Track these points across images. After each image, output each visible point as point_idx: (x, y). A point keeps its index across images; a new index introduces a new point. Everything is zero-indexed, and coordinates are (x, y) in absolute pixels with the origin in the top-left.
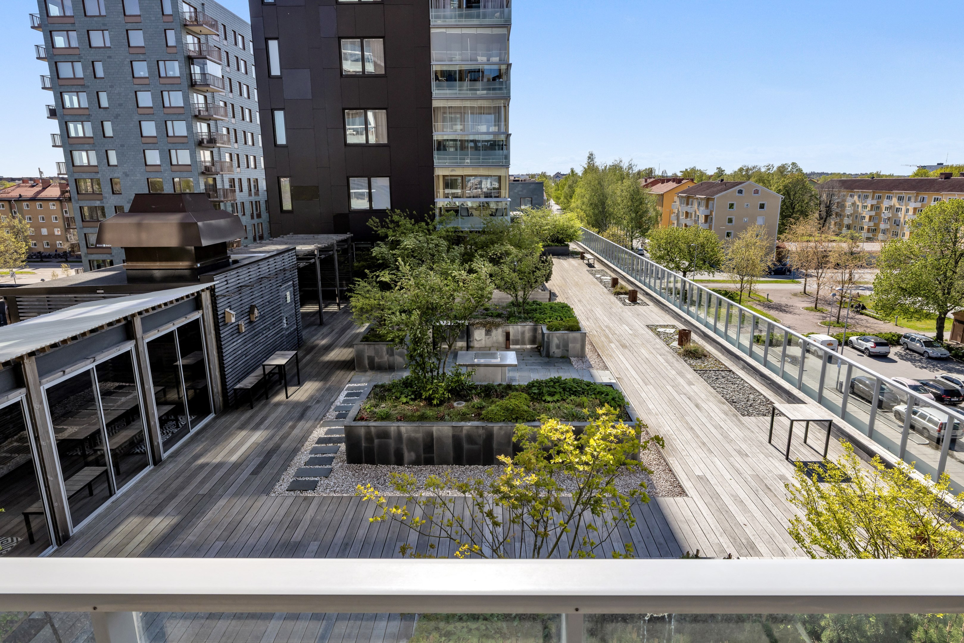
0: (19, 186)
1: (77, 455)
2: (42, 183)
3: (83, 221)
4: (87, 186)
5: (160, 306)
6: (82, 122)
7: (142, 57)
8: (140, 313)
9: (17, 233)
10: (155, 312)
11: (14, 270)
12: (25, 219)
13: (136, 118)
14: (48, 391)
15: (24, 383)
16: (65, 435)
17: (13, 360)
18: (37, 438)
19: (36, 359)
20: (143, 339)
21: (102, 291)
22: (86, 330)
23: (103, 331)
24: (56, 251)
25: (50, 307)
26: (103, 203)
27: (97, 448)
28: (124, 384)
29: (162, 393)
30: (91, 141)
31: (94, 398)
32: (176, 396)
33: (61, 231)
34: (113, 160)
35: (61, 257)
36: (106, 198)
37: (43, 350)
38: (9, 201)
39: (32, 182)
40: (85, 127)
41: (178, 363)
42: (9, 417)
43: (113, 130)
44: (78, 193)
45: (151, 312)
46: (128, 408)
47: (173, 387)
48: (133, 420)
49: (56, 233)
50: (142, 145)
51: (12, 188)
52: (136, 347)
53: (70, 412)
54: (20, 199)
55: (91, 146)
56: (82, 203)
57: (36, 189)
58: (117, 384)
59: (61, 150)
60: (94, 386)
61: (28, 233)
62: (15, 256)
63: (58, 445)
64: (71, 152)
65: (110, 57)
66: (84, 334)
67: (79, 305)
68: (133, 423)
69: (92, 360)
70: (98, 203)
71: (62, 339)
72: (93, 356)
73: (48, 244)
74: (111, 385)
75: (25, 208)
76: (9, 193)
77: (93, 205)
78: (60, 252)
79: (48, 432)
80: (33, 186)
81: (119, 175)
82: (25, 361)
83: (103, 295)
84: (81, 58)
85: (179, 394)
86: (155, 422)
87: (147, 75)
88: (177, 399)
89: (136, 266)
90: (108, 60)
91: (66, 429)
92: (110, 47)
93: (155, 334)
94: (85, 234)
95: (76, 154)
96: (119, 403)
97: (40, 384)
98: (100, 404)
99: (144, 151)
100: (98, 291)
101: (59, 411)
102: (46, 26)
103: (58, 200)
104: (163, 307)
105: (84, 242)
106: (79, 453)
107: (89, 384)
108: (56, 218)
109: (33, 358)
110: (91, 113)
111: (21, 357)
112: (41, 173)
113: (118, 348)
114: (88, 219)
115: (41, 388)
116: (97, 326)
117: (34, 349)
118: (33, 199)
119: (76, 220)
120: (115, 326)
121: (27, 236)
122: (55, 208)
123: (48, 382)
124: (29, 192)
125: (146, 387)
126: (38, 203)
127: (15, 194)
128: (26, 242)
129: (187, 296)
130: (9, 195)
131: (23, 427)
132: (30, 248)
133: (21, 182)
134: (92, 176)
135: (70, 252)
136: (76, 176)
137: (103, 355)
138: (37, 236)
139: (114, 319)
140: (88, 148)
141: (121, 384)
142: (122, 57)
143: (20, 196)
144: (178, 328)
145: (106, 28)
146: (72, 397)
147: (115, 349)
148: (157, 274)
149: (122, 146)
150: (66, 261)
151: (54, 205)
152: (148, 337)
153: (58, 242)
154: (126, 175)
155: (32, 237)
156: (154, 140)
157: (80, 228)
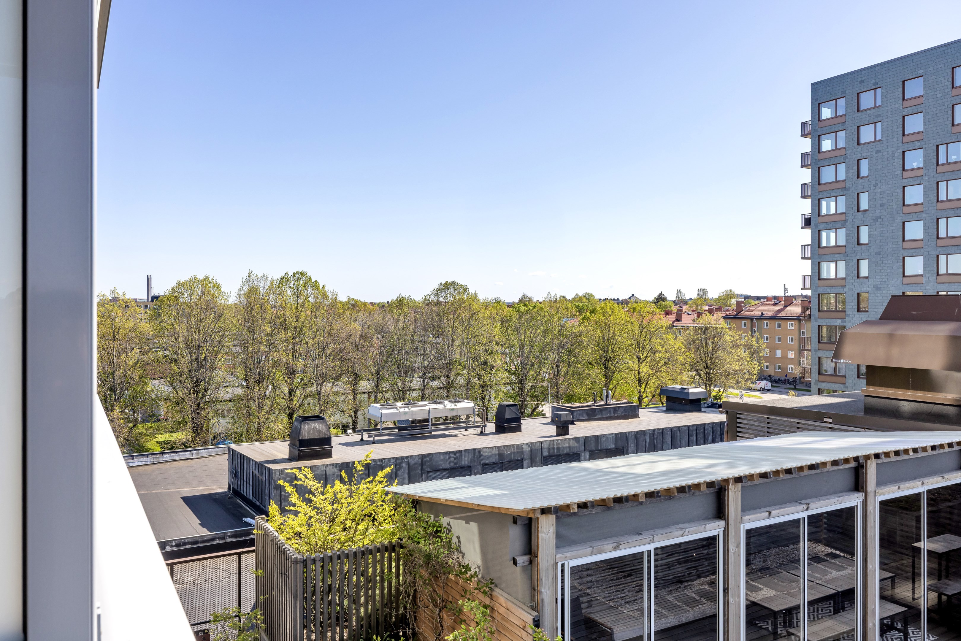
0: (763, 304)
1: (767, 629)
2: (785, 301)
3: (819, 342)
4: (830, 301)
5: (906, 451)
6: (836, 229)
7: (918, 144)
8: (877, 456)
9: (753, 353)
10: (898, 458)
11: (744, 392)
12: (762, 338)
13: (900, 219)
14: (749, 532)
15: (724, 515)
16: (757, 597)
17: (718, 481)
18: (726, 590)
19: (742, 487)
20: (875, 495)
21: (831, 420)
22: (804, 464)
23: (825, 470)
24: (786, 376)
25: (769, 430)
26: (845, 322)
27: (791, 630)
28: (838, 553)
29: (889, 582)
30: (843, 250)
31: (799, 560)
32: (909, 594)
33: (795, 354)
34: (864, 271)
35: (790, 383)
36: (849, 316)
37: (751, 477)
38: (752, 319)
39: (776, 300)
40: (839, 234)
41: (920, 545)
42: (706, 552)
43: (870, 236)
44: (819, 311)
45: (893, 458)
46: (840, 590)
47: (907, 579)
48: (843, 609)
49: (790, 356)
50: (903, 251)
51: (756, 306)
52: (865, 502)
53: (769, 568)
54: (762, 318)
55: (842, 255)
56: (821, 322)
57: (779, 307)
58: (829, 550)
59: (809, 262)
60: (802, 544)
61: (763, 354)
62: (747, 376)
63: (748, 607)
64: (819, 263)
65: (878, 152)
66: (801, 469)
67: (801, 433)
68: (842, 613)
69: (805, 507)
70: (839, 322)
71: (774, 469)
72: (807, 501)
73: (779, 368)
74: (822, 549)
75: (764, 327)
76: (752, 311)
77: (833, 324)
78: (790, 378)
79: (739, 587)
80: (776, 304)
81: (868, 289)
82: (731, 487)
83: (830, 425)
84: (847, 158)
85: (914, 593)
86: (874, 625)
87: (921, 165)
88: (910, 599)
89: (878, 392)
90: (877, 155)
91: (761, 589)
92: (881, 140)
93: (894, 492)
94: (819, 358)
95: (824, 265)
96: (828, 577)
97: (741, 521)
98: (805, 569)
99: (904, 258)
100: (825, 420)
101: (758, 563)
102: (816, 131)
103: (798, 319)
104: (911, 453)
105: (817, 367)
106: (770, 629)
107: (796, 539)
108: (792, 339)
109: (739, 485)
110: (847, 218)
111: (727, 481)
112: (786, 289)
113: (840, 499)
114: (825, 340)
115: (742, 526)
116: (818, 462)
117: (742, 475)
118: (773, 318)
119: (812, 340)
120: (841, 467)
121: (762, 357)
122: (793, 328)
123: (750, 521)
124: (770, 310)
125: (870, 567)
126: (777, 322)
127: (757, 312)
128: (760, 363)
129: (950, 445)
130: (752, 313)
131: (714, 572)
132: (761, 370)
133: (766, 300)
134: (837, 290)
135: (800, 378)
136: (820, 291)
137: (819, 503)
138: (771, 358)
139: (842, 457)
140: (839, 259)
141: (834, 551)
142: (893, 149)
143: (762, 313)
144: (929, 491)
145: (879, 119)
146: (774, 550)
147: (835, 500)
148: (906, 407)
149: (878, 253)
150: (795, 389)
151: (792, 325)
152: (883, 494)
153: (789, 366)
154: (877, 288)
155: (766, 359)
156: (920, 244)
157: (815, 351)
